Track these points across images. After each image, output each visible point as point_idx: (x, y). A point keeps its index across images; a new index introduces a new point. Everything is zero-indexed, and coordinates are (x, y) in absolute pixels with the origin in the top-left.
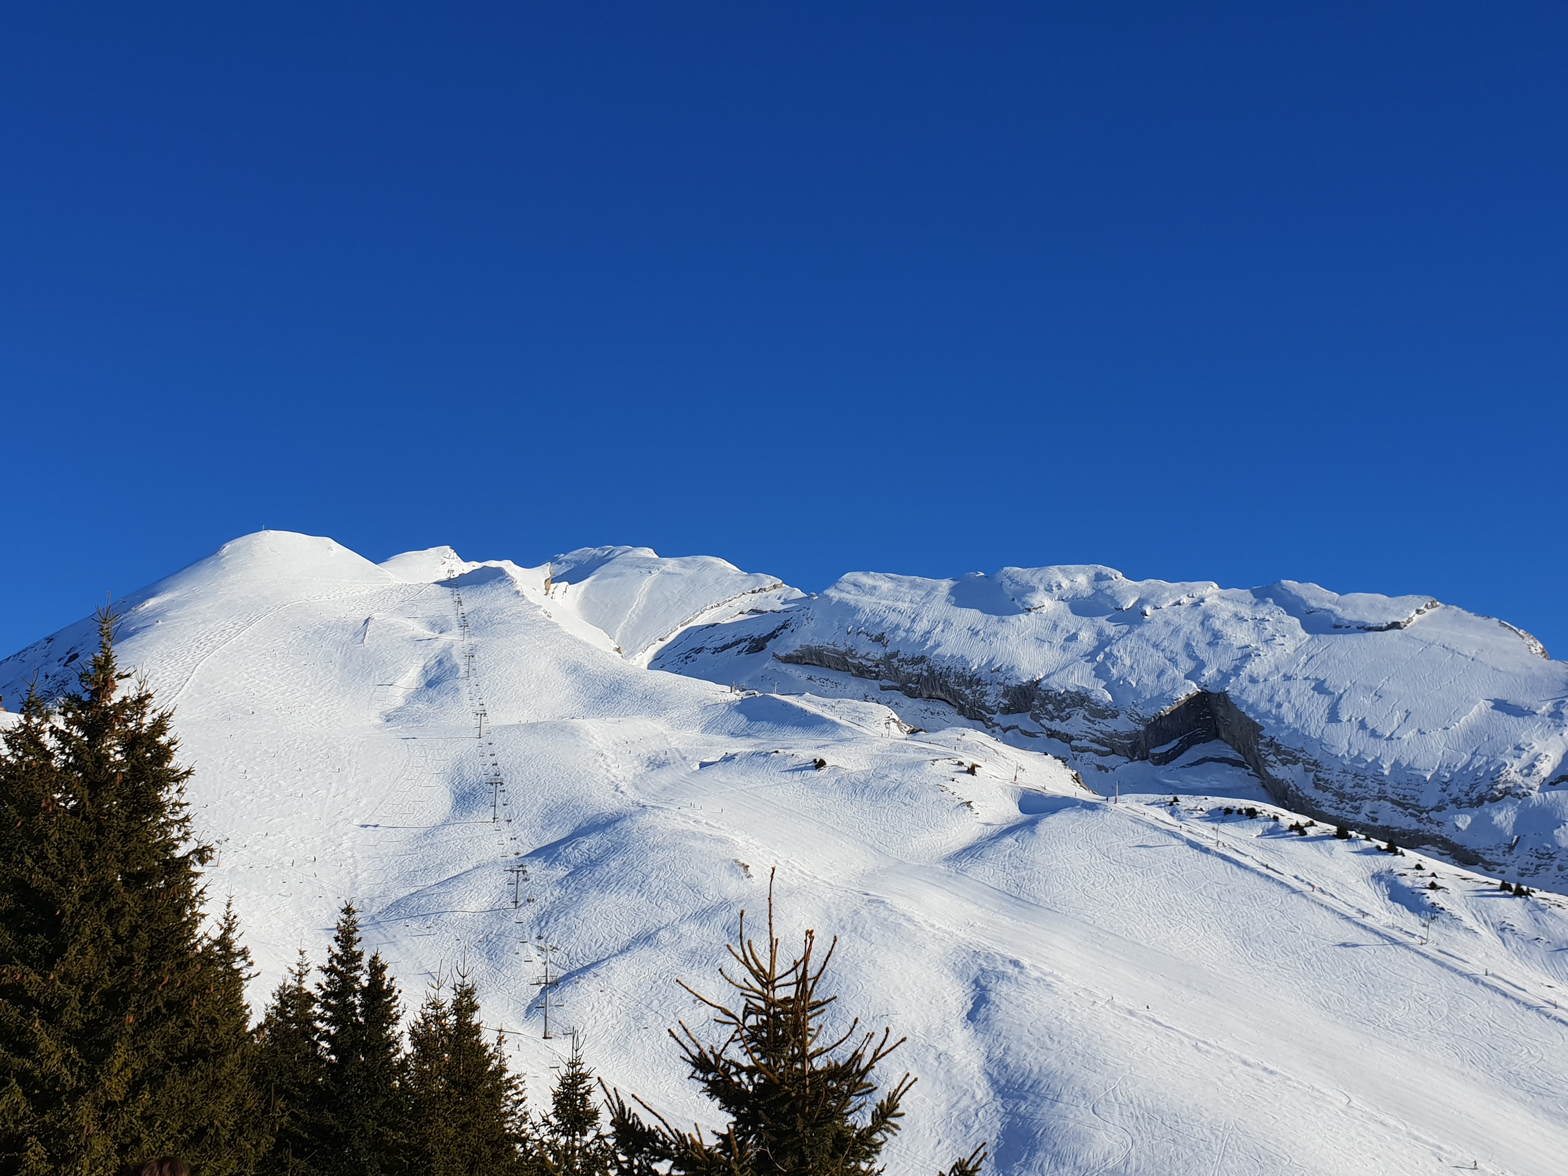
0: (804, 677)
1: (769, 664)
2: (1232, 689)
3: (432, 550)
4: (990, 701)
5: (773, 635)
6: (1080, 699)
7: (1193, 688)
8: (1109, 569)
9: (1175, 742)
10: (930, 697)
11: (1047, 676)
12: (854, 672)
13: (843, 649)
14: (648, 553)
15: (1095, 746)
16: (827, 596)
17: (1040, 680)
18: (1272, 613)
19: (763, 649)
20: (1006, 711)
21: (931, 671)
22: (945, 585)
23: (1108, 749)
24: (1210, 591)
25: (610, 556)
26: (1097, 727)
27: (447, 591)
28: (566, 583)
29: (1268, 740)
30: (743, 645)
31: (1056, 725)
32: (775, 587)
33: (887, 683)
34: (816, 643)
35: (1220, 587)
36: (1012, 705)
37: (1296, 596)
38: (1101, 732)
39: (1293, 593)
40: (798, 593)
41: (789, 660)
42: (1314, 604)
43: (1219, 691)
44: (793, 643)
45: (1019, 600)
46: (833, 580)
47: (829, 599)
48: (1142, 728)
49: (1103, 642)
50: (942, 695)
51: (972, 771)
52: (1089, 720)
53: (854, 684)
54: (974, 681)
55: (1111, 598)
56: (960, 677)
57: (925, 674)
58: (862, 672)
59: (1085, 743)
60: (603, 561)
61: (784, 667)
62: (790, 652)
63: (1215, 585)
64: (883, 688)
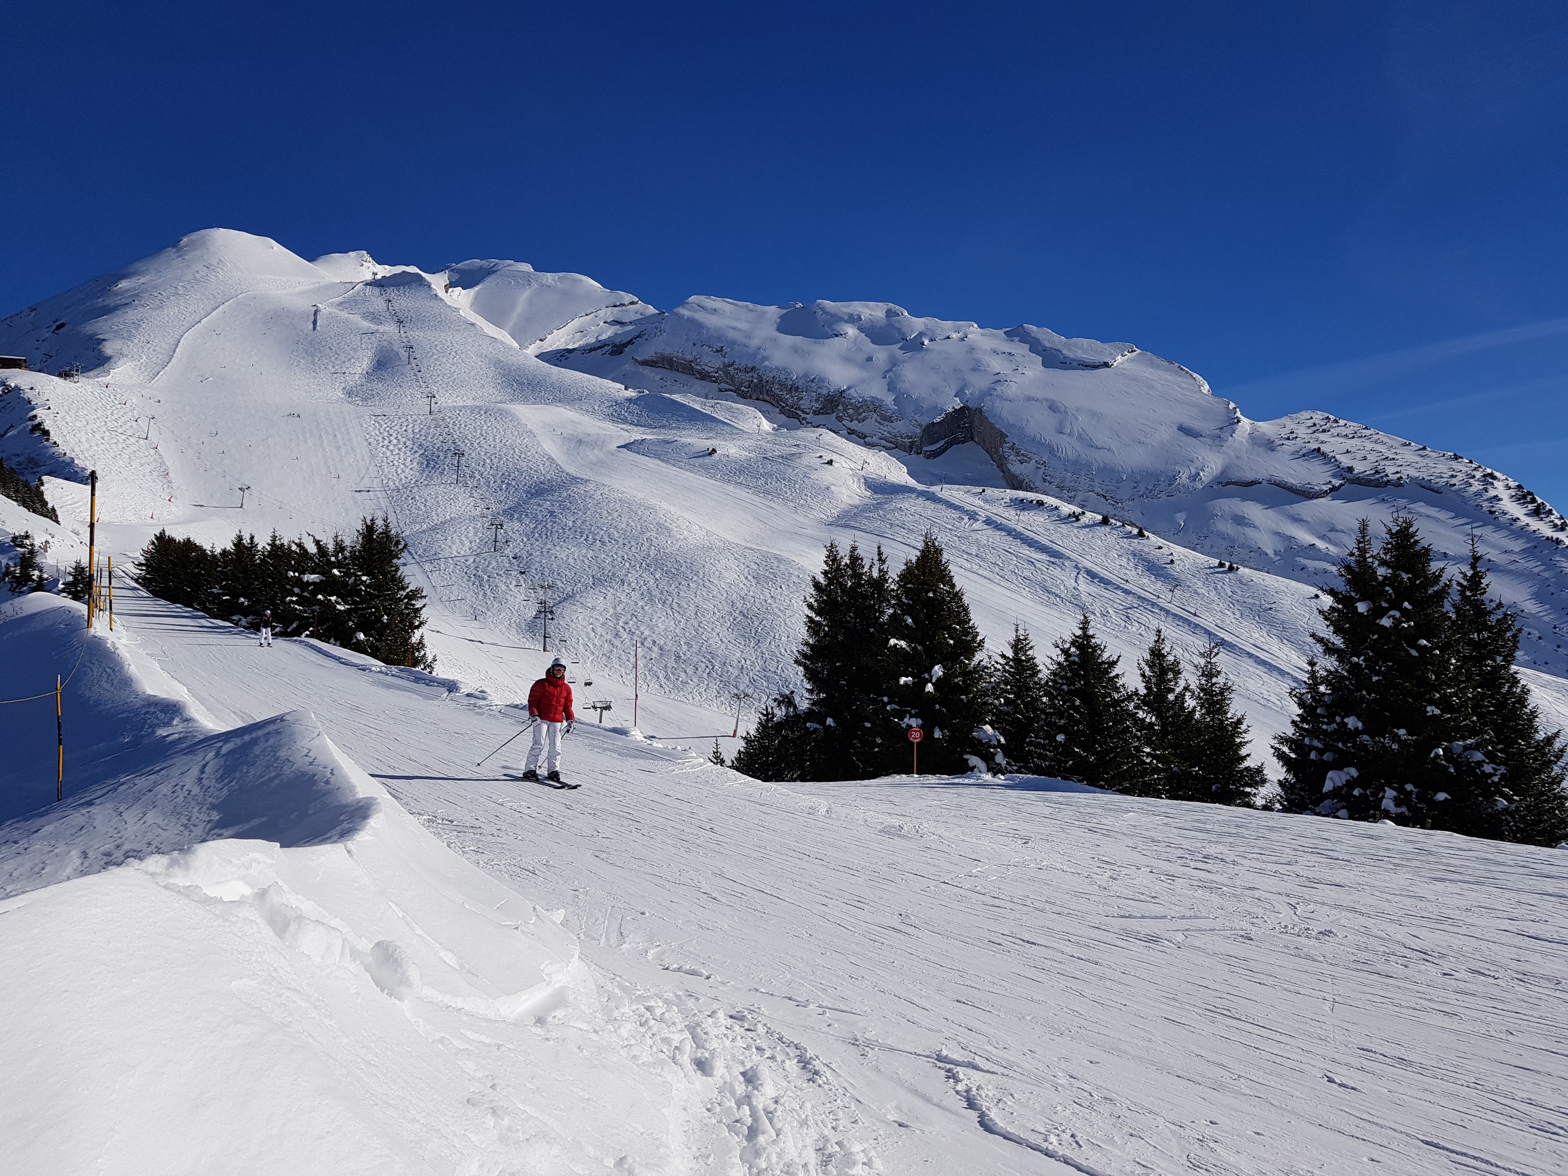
0: (658, 378)
1: (628, 367)
2: (986, 405)
3: (352, 254)
4: (805, 404)
5: (630, 342)
6: (874, 406)
7: (957, 404)
8: (897, 307)
9: (942, 443)
10: (758, 399)
11: (849, 388)
12: (698, 376)
13: (689, 357)
14: (527, 267)
15: (883, 442)
16: (677, 314)
17: (844, 391)
18: (1020, 349)
19: (621, 353)
20: (817, 413)
21: (760, 378)
22: (773, 311)
23: (893, 445)
24: (974, 331)
25: (495, 269)
26: (885, 428)
27: (377, 291)
28: (460, 288)
29: (1010, 445)
30: (606, 348)
31: (854, 425)
32: (632, 303)
33: (724, 386)
34: (668, 351)
35: (980, 327)
36: (822, 409)
37: (1034, 338)
38: (889, 432)
39: (1033, 335)
40: (651, 310)
41: (645, 363)
42: (1047, 344)
43: (976, 406)
44: (649, 351)
45: (829, 327)
46: (682, 302)
47: (680, 317)
48: (918, 430)
49: (894, 363)
50: (768, 398)
51: (830, 462)
52: (879, 423)
53: (698, 384)
54: (793, 388)
55: (899, 330)
56: (782, 385)
57: (755, 381)
58: (704, 376)
59: (875, 440)
60: (490, 272)
61: (641, 368)
62: (647, 357)
63: (976, 325)
64: (720, 390)
